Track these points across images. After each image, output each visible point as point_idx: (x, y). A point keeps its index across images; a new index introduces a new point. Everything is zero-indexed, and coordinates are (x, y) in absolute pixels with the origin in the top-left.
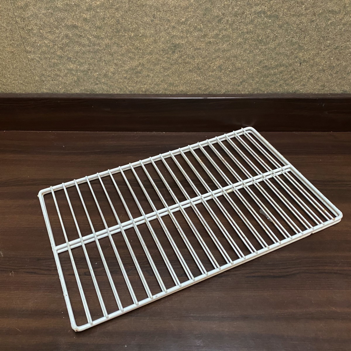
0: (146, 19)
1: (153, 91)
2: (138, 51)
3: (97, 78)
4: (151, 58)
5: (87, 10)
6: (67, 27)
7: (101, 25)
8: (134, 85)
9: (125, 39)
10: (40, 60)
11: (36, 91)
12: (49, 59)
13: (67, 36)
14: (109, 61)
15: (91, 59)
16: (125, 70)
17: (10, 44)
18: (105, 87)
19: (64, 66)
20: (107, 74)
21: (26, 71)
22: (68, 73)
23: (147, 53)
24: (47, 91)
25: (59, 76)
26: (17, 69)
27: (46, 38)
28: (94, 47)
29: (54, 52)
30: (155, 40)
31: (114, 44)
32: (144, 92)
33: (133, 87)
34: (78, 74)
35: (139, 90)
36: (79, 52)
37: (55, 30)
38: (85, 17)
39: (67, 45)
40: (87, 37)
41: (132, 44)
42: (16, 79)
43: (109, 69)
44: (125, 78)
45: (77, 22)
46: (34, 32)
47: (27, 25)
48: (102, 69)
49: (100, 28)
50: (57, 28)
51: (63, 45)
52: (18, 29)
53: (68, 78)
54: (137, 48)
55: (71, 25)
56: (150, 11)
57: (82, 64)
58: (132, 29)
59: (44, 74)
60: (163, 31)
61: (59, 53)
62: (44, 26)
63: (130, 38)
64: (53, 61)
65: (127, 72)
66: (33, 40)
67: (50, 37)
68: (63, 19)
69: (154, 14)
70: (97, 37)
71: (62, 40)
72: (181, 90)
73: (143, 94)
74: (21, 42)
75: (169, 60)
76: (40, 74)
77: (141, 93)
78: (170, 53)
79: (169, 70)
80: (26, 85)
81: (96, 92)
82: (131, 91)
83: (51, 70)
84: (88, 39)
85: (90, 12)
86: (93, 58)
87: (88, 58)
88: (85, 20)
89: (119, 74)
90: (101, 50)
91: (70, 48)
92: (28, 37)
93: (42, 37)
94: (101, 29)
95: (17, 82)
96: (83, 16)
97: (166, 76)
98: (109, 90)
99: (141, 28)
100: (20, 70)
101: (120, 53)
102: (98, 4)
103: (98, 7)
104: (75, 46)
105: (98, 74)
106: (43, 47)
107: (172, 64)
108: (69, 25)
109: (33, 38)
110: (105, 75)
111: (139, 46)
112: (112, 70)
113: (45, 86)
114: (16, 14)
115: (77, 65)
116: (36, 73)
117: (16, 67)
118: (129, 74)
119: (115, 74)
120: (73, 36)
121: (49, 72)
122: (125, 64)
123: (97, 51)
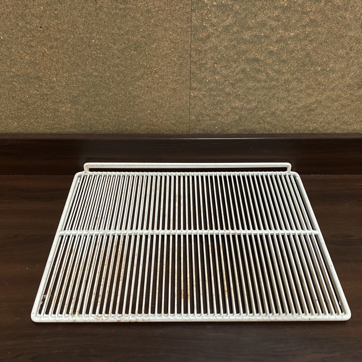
0: (341, 52)
1: (322, 130)
2: (319, 86)
3: (263, 116)
4: (331, 95)
5: (277, 42)
6: (248, 61)
7: (287, 59)
8: (303, 124)
9: (310, 73)
10: (203, 98)
11: (187, 132)
12: (215, 96)
13: (243, 71)
14: (283, 98)
15: (262, 97)
16: (297, 108)
17: (175, 81)
18: (267, 127)
19: (229, 104)
20: (275, 112)
21: (183, 110)
22: (230, 112)
23: (329, 90)
24: (200, 132)
25: (219, 115)
26: (173, 108)
27: (218, 73)
28: (270, 83)
29: (223, 88)
30: (342, 75)
31: (294, 79)
32: (311, 131)
33: (300, 126)
34: (243, 112)
35: (305, 130)
36: (252, 88)
37: (232, 64)
38: (272, 49)
39: (241, 80)
40: (266, 72)
41: (316, 79)
42: (169, 119)
43: (279, 107)
44: (295, 116)
45: (260, 55)
46: (208, 67)
47: (201, 59)
48: (271, 107)
49: (284, 61)
50: (235, 62)
51: (236, 81)
52: (189, 63)
53: (229, 118)
54: (320, 84)
55: (252, 59)
56: (349, 43)
57: (250, 102)
58: (322, 62)
59: (202, 113)
60: (356, 65)
61: (228, 89)
62: (220, 60)
63: (316, 72)
64: (218, 98)
65: (298, 109)
66: (203, 75)
67: (224, 72)
68: (244, 52)
69: (352, 47)
70: (278, 72)
71: (236, 75)
72: (354, 129)
73: (309, 133)
74: (188, 78)
75: (351, 96)
76: (198, 113)
77: (306, 132)
78: (356, 89)
79: (348, 107)
80: (179, 125)
81: (255, 132)
82: (296, 131)
83: (212, 109)
84: (267, 74)
85: (279, 44)
86: (265, 95)
87: (260, 95)
88: (271, 52)
89: (290, 112)
90: (277, 86)
91: (242, 85)
92: (198, 72)
93: (214, 72)
94: (285, 63)
95: (168, 122)
96: (269, 48)
97: (342, 113)
98: (272, 130)
99: (332, 62)
100: (176, 109)
101: (298, 89)
102: (292, 35)
103: (290, 38)
104: (249, 81)
105: (264, 113)
106: (212, 83)
107: (352, 101)
108: (250, 58)
109: (203, 73)
110: (273, 114)
111: (322, 81)
112: (283, 108)
113: (200, 126)
114: (192, 46)
115: (244, 103)
116: (194, 112)
117: (173, 105)
118: (300, 112)
119: (285, 113)
120: (250, 71)
121: (210, 110)
122: (300, 101)
123: (273, 87)
